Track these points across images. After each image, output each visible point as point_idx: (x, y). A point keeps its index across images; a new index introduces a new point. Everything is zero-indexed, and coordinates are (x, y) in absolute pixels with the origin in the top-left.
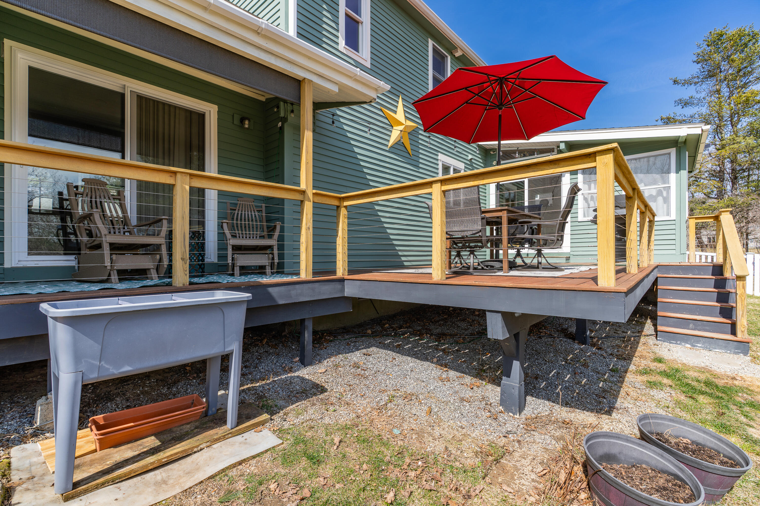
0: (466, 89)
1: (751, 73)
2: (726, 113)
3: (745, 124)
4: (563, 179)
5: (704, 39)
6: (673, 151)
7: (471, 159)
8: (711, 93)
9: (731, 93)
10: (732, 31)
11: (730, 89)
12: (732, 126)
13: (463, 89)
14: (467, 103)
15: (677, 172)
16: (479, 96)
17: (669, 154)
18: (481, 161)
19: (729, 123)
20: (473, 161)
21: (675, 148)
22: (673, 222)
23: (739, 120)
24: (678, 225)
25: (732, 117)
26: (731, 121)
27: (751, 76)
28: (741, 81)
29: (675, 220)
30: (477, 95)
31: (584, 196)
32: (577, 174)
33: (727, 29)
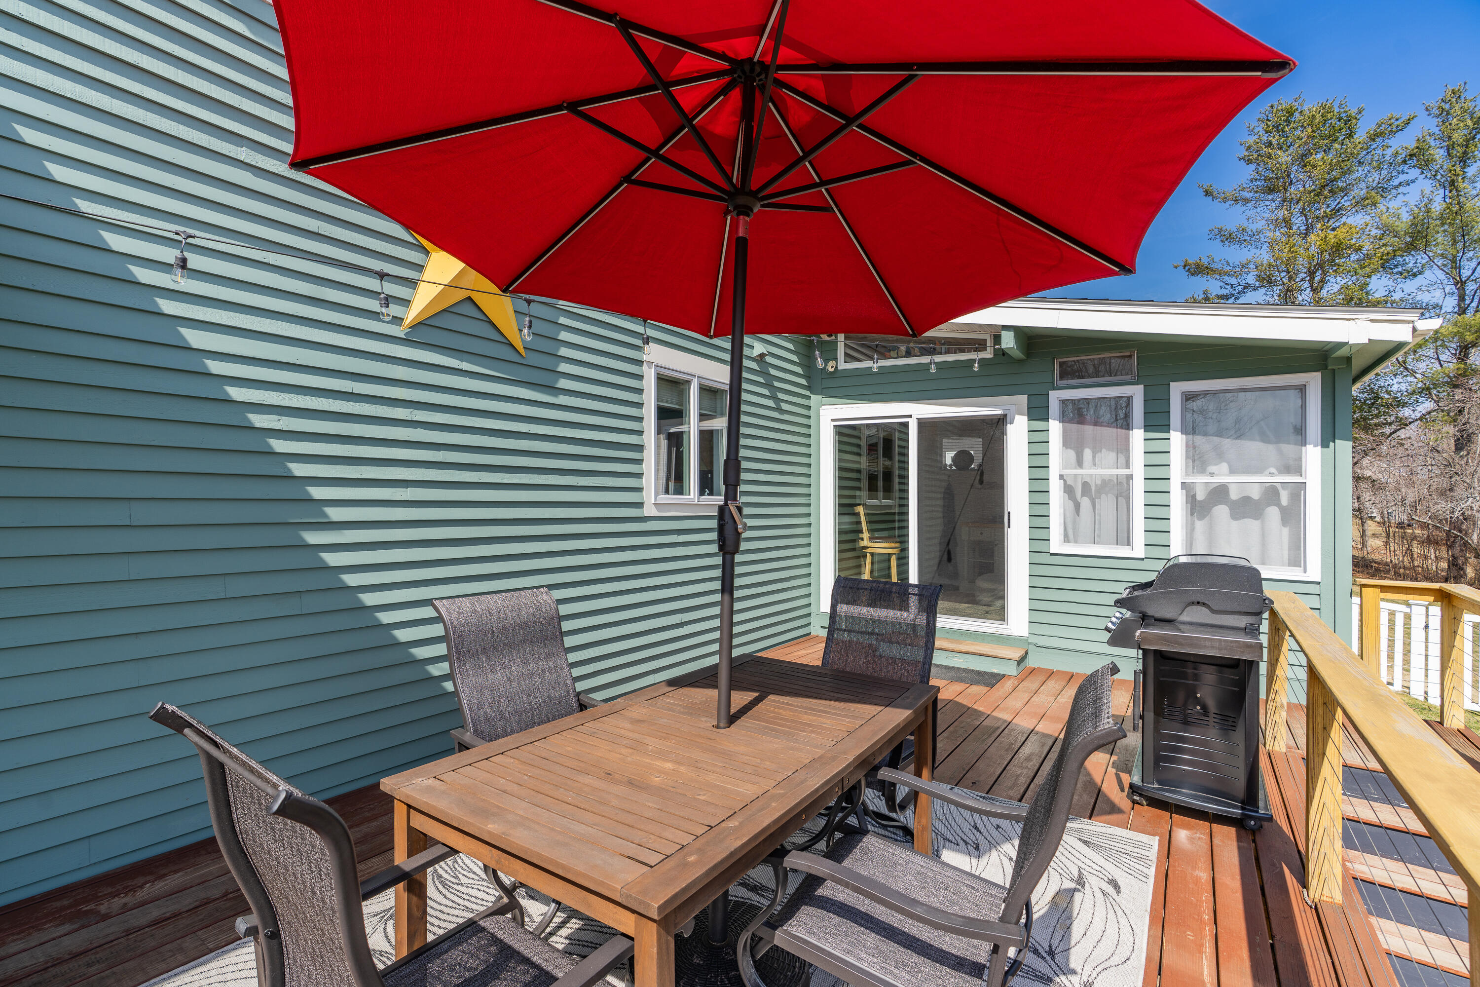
0: (573, 106)
1: (1345, 191)
2: (1302, 264)
3: (1336, 288)
4: (1010, 428)
5: (1260, 116)
6: (1314, 381)
7: (762, 356)
8: (1276, 223)
9: (1309, 229)
10: (1310, 106)
11: (1307, 220)
12: (1314, 290)
13: (559, 108)
14: (627, 179)
15: (1324, 444)
16: (663, 158)
17: (1302, 390)
18: (795, 358)
19: (1307, 284)
20: (769, 359)
21: (1319, 374)
22: (1314, 589)
23: (1323, 282)
24: (1328, 595)
25: (1312, 274)
26: (1311, 282)
27: (1346, 198)
28: (1328, 206)
29: (1319, 583)
30: (655, 153)
31: (1065, 481)
32: (1047, 420)
33: (1300, 101)
